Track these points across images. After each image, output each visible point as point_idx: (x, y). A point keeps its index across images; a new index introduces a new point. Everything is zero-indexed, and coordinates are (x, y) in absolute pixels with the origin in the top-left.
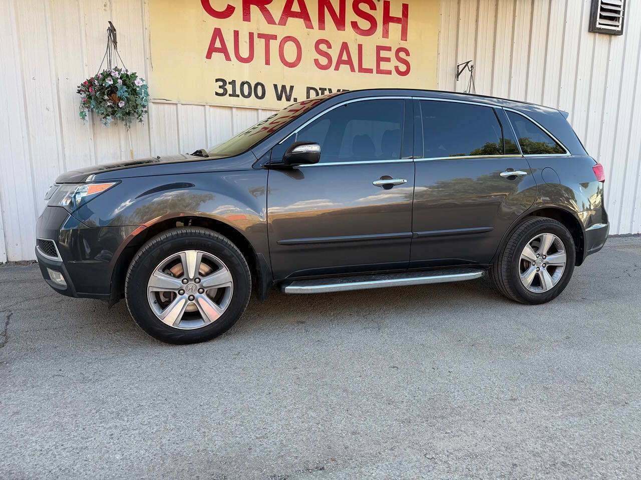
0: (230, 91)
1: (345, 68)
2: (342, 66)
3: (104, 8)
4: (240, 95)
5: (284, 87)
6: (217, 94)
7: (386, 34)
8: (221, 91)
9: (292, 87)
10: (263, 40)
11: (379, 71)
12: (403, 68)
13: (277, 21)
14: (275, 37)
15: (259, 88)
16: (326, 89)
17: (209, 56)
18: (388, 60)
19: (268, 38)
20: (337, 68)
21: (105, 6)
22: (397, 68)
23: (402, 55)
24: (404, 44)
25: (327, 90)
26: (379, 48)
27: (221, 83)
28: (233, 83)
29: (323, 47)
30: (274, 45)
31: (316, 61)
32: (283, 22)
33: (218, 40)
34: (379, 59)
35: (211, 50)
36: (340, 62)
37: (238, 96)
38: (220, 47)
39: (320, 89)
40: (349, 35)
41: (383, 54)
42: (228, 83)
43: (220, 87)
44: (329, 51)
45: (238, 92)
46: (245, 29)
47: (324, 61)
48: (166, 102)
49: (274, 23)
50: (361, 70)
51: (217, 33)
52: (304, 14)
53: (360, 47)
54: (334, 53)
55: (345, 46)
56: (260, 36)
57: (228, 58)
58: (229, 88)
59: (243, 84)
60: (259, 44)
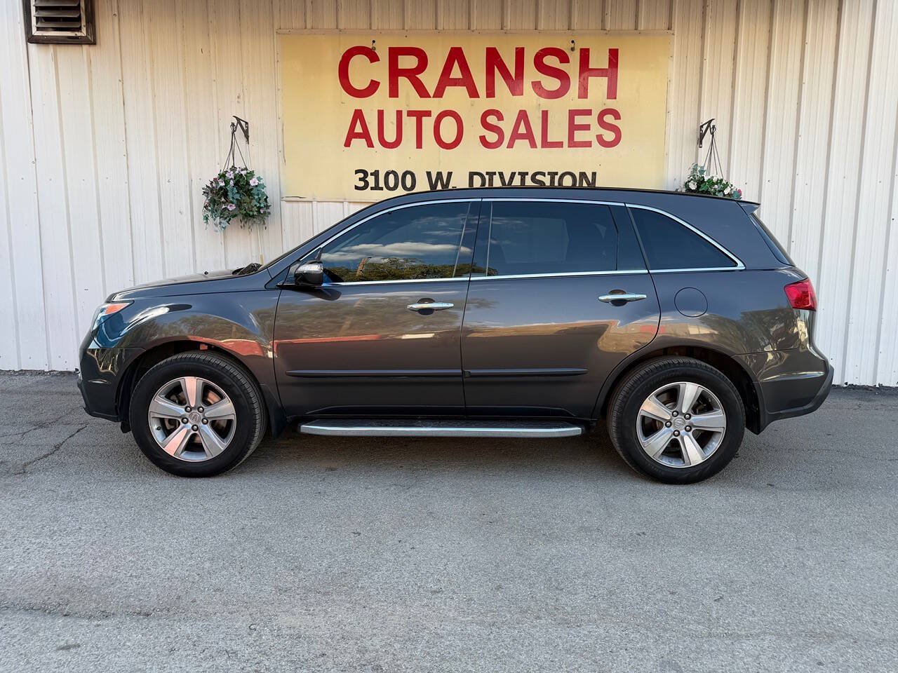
0: (372, 184)
1: (522, 144)
2: (518, 142)
3: (237, 99)
4: (385, 188)
5: (439, 174)
6: (357, 188)
7: (583, 94)
8: (362, 184)
9: (450, 174)
10: (414, 119)
11: (573, 143)
12: (609, 136)
13: (431, 93)
14: (428, 114)
15: (409, 177)
16: (495, 173)
17: (347, 144)
18: (586, 127)
19: (419, 115)
20: (510, 145)
21: (238, 97)
22: (600, 138)
23: (609, 119)
24: (611, 104)
25: (497, 173)
26: (573, 114)
27: (361, 175)
28: (376, 174)
29: (492, 120)
30: (428, 123)
31: (483, 139)
32: (439, 93)
33: (358, 123)
34: (573, 128)
35: (352, 135)
36: (516, 136)
37: (382, 189)
38: (362, 131)
39: (487, 173)
40: (529, 100)
41: (579, 120)
42: (369, 174)
43: (360, 179)
44: (500, 124)
45: (382, 184)
46: (391, 107)
47: (492, 137)
48: (299, 200)
49: (428, 96)
50: (546, 144)
51: (358, 115)
52: (467, 81)
53: (545, 114)
54: (507, 126)
55: (523, 116)
56: (410, 114)
57: (370, 145)
58: (371, 180)
59: (387, 174)
60: (410, 124)
